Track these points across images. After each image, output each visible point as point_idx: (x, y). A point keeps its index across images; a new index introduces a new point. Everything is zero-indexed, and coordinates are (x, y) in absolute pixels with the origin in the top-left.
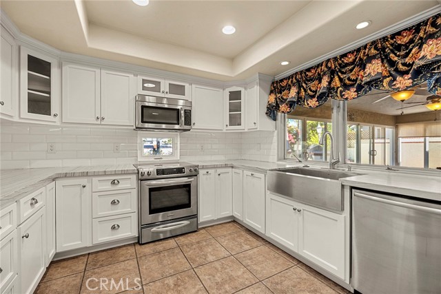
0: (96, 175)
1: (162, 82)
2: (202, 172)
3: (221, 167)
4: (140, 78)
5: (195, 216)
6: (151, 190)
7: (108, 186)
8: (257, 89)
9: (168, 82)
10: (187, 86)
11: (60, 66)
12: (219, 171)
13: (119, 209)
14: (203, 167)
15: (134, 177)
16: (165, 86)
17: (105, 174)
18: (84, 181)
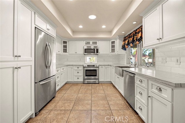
0: (74, 66)
1: (90, 42)
2: (100, 67)
3: (107, 65)
4: (85, 42)
5: (98, 79)
6: (86, 70)
7: (77, 68)
8: (118, 40)
9: (92, 42)
10: (97, 42)
11: (69, 42)
12: (106, 67)
13: (79, 74)
14: (101, 65)
15: (82, 67)
16: (91, 43)
17: (76, 65)
18: (72, 67)
